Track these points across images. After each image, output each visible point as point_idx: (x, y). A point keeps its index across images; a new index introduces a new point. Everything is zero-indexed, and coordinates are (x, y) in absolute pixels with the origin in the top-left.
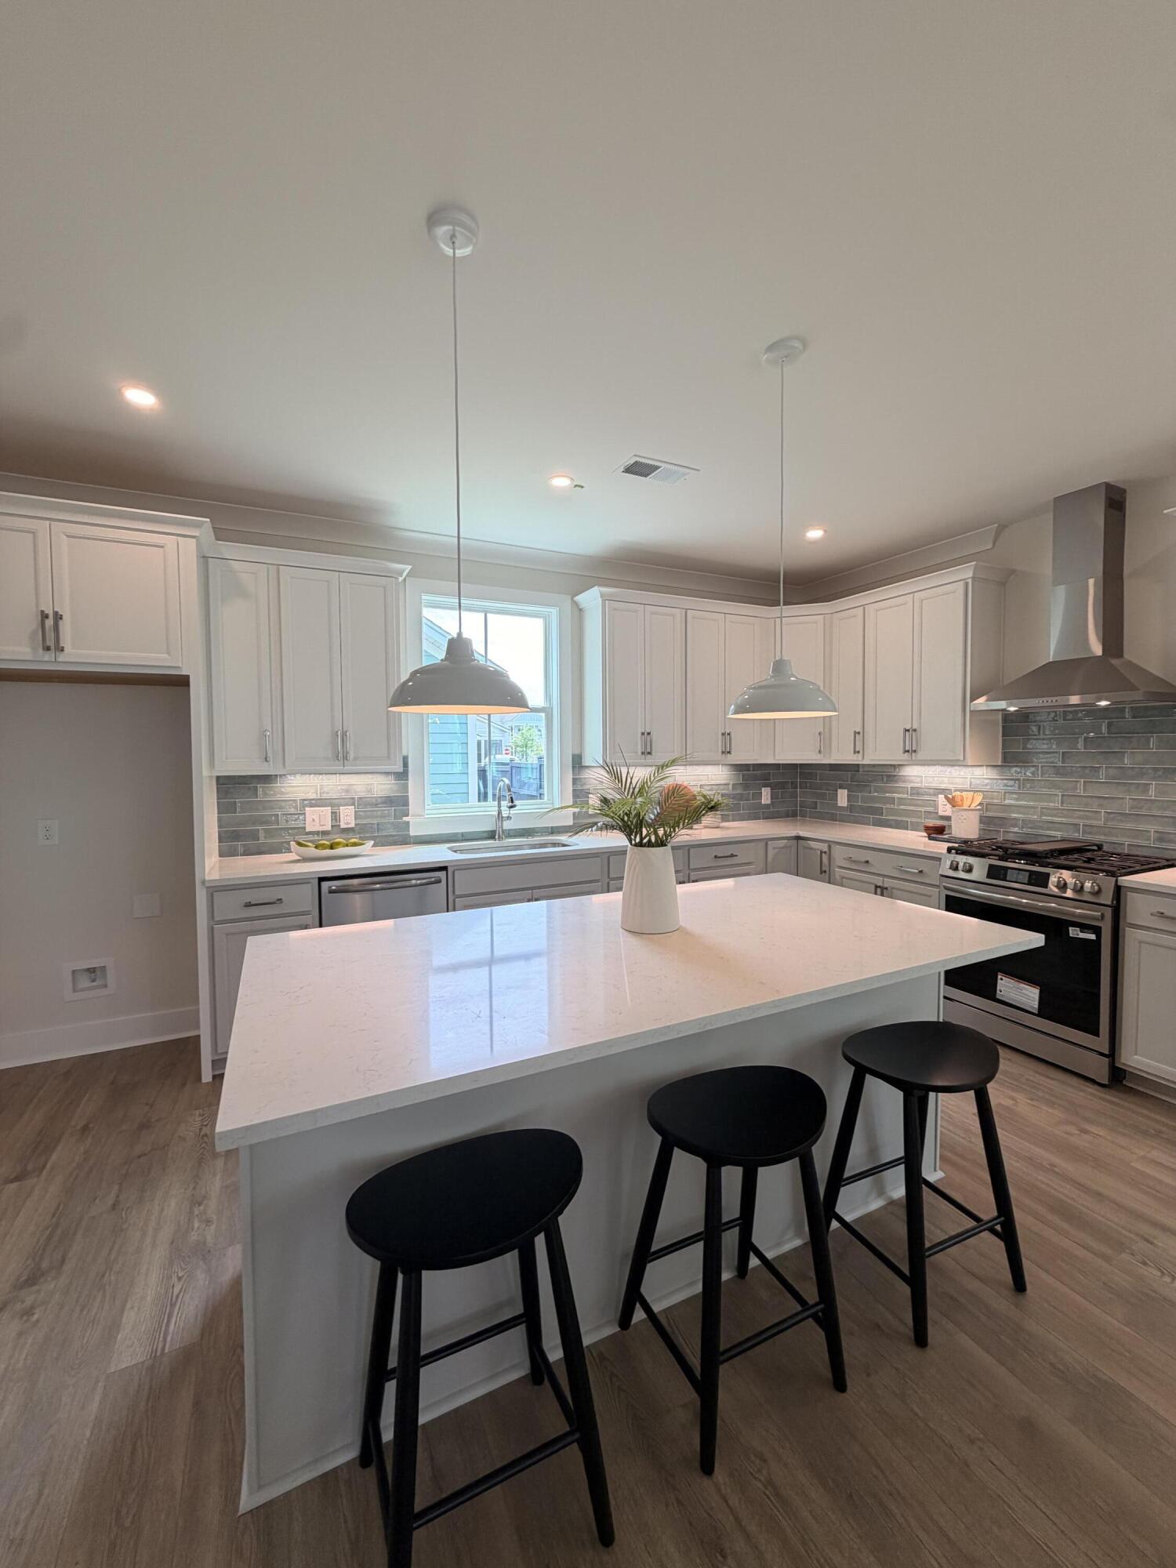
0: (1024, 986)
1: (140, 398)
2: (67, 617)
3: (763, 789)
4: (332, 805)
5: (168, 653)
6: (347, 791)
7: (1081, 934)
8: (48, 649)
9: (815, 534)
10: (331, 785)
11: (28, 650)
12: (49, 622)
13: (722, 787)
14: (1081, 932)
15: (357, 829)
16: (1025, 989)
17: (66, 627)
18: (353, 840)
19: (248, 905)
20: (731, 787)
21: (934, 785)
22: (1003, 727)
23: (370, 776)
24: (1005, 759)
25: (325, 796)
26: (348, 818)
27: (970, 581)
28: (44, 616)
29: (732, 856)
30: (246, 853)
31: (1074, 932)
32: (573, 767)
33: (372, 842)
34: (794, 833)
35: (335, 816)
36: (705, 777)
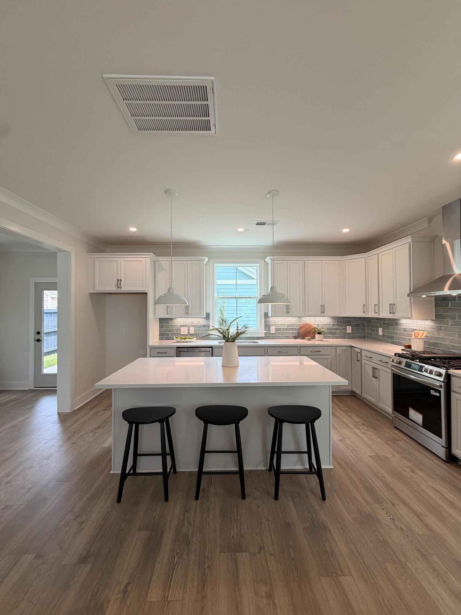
0: (418, 414)
1: (133, 229)
2: (123, 280)
3: (347, 326)
4: (188, 327)
5: (143, 287)
6: (192, 323)
7: (434, 393)
8: (118, 288)
9: (346, 230)
10: (188, 321)
11: (115, 288)
12: (119, 282)
13: (327, 325)
14: (435, 392)
15: (195, 334)
16: (418, 415)
17: (122, 282)
18: (191, 337)
19: (159, 353)
20: (331, 325)
21: (412, 327)
22: (435, 303)
23: (199, 319)
24: (436, 317)
25: (186, 324)
26: (192, 331)
27: (411, 243)
28: (118, 280)
29: (319, 351)
30: (166, 339)
31: (432, 392)
32: (265, 317)
33: (196, 338)
34: (349, 344)
35: (189, 330)
36: (319, 321)
